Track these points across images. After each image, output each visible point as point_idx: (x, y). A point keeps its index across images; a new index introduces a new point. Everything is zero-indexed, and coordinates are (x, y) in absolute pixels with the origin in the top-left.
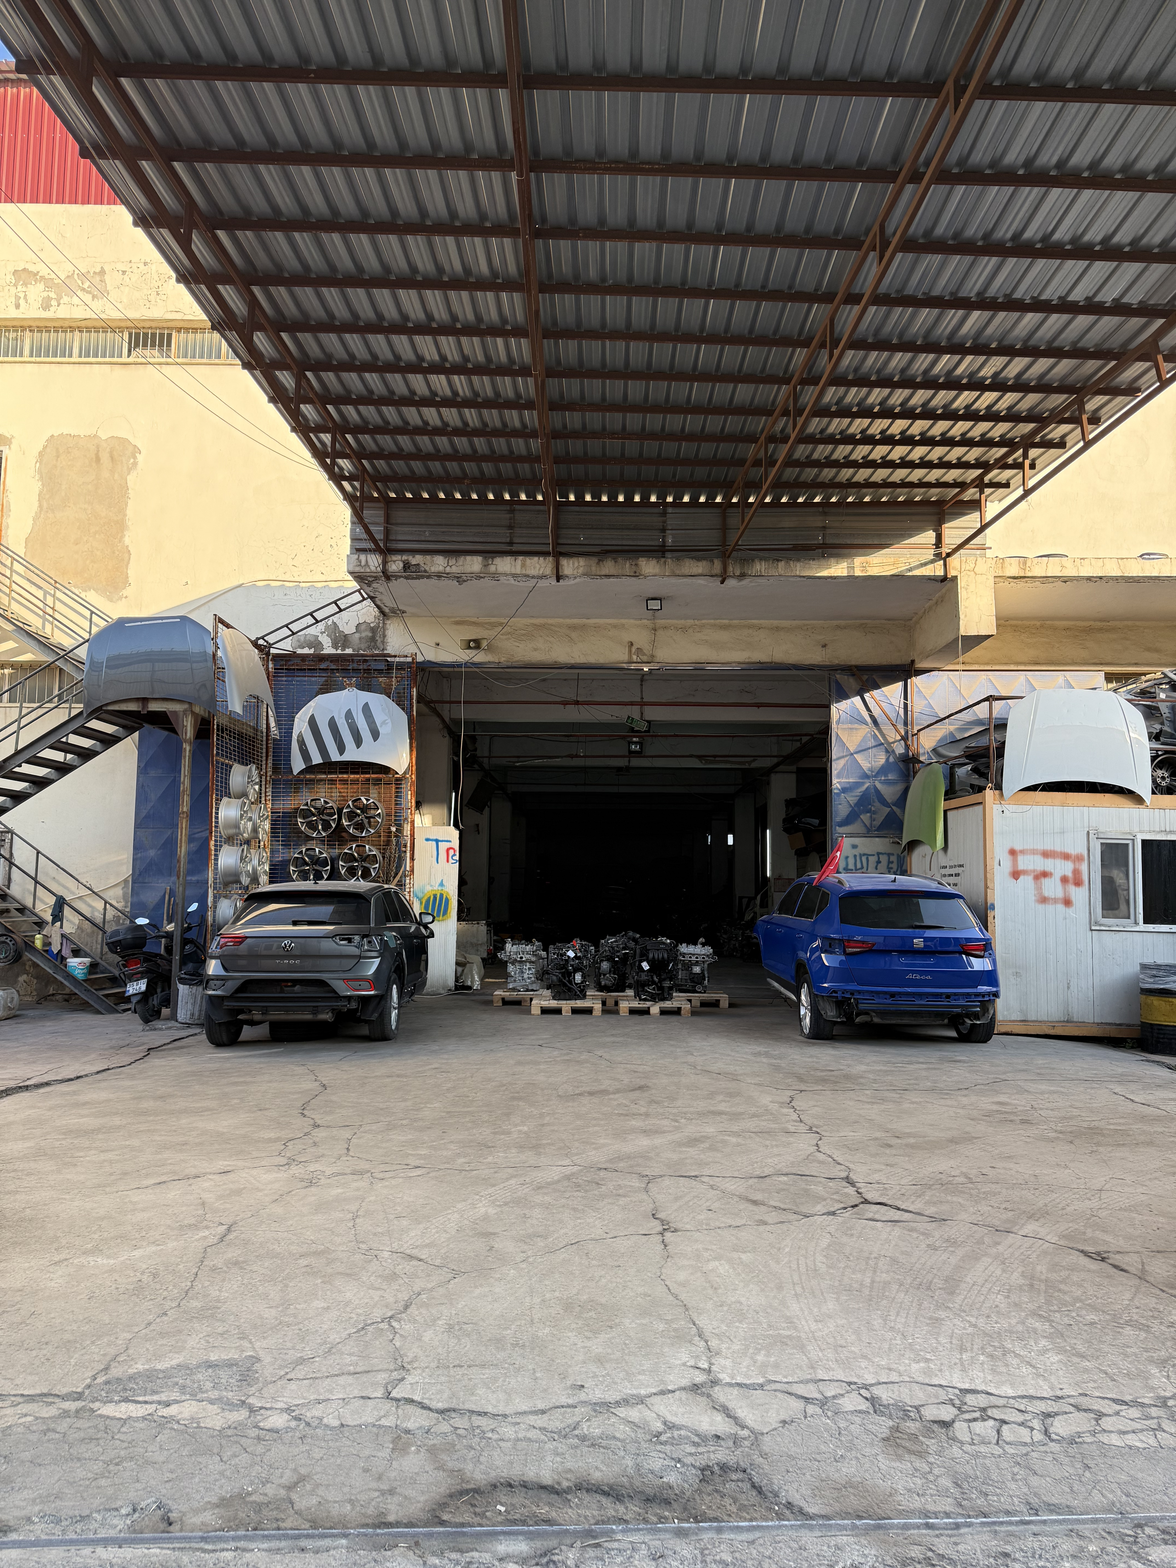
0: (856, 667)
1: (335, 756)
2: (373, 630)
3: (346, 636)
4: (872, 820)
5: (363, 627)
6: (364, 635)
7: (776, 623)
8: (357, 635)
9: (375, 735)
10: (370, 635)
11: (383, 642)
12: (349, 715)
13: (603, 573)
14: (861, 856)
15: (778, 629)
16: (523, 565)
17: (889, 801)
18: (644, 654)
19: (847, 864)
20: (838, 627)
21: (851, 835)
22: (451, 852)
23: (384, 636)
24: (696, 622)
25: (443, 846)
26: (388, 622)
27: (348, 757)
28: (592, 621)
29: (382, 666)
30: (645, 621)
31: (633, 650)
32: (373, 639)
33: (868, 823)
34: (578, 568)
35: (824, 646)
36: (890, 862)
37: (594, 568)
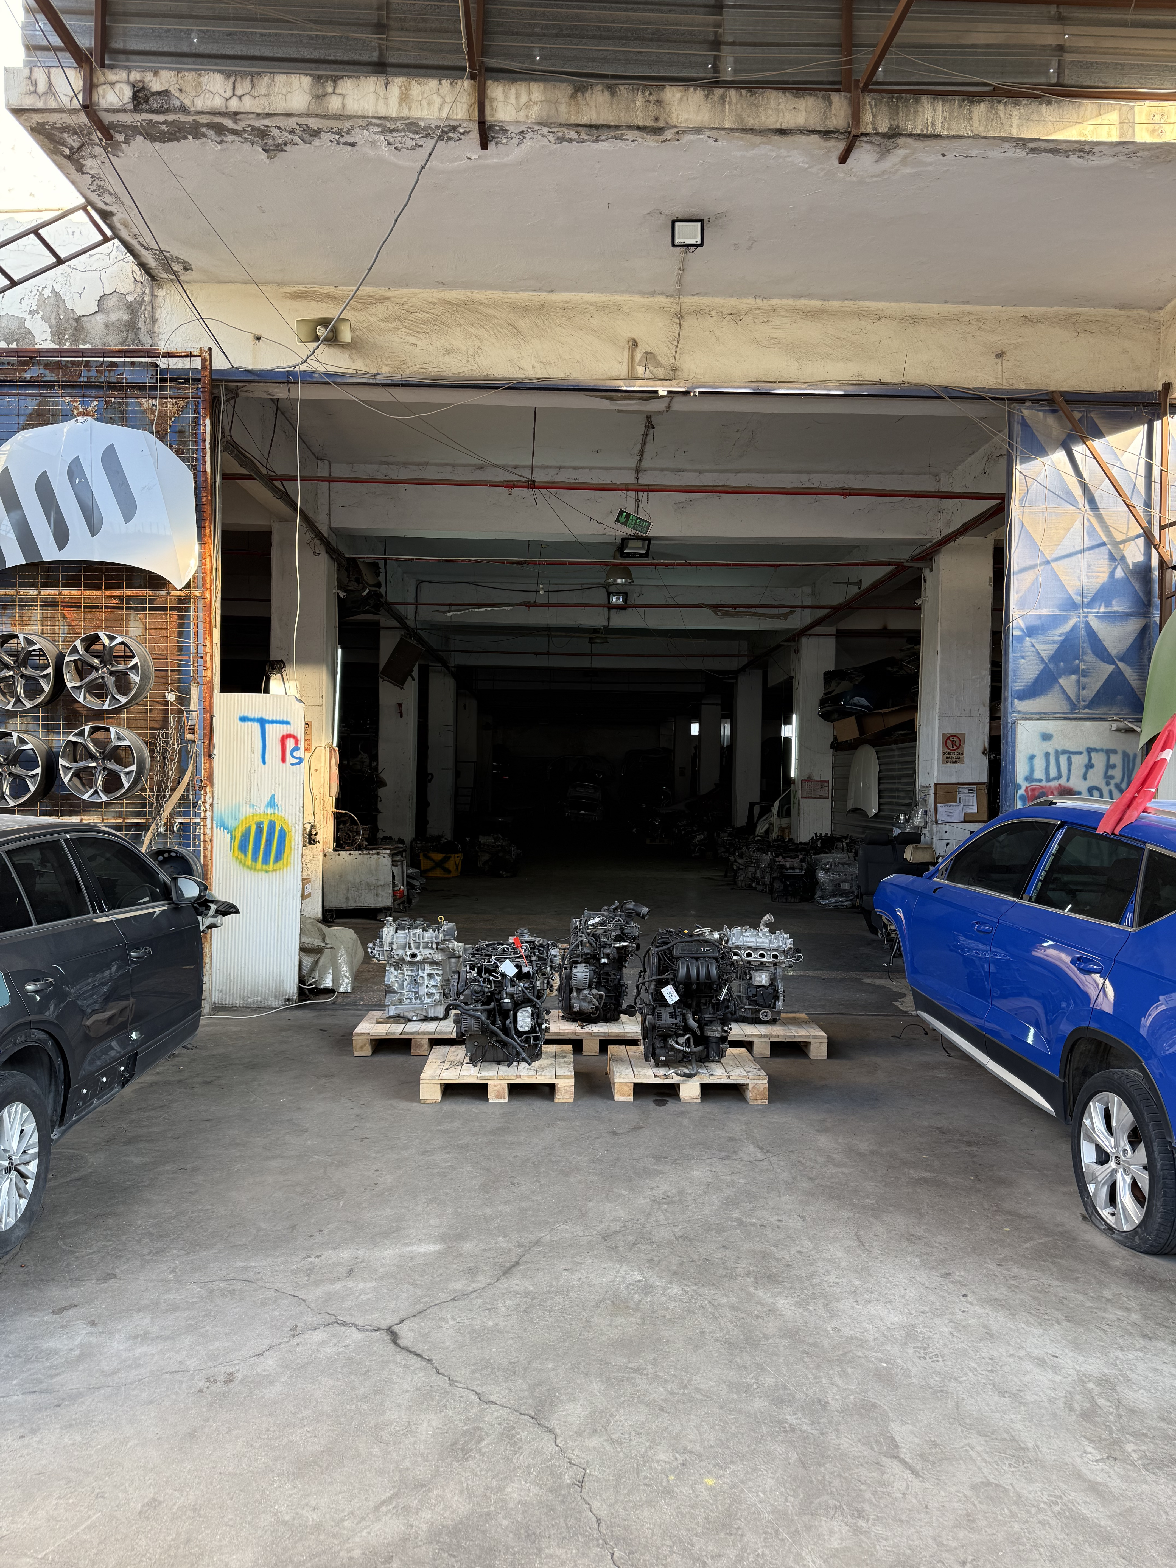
0: (1062, 393)
1: (49, 552)
2: (132, 309)
3: (78, 319)
4: (1081, 686)
5: (112, 302)
6: (113, 317)
7: (910, 307)
8: (101, 319)
9: (128, 508)
10: (126, 317)
11: (151, 333)
12: (75, 471)
13: (585, 120)
14: (1058, 754)
15: (914, 320)
16: (404, 98)
17: (1113, 652)
18: (659, 364)
19: (1032, 770)
20: (1027, 319)
21: (1042, 716)
22: (290, 744)
23: (154, 321)
24: (760, 302)
25: (274, 733)
26: (161, 293)
27: (73, 552)
28: (558, 297)
29: (146, 378)
30: (662, 300)
31: (638, 355)
32: (131, 326)
33: (1071, 691)
34: (527, 106)
35: (1000, 355)
36: (1109, 766)
37: (563, 108)
